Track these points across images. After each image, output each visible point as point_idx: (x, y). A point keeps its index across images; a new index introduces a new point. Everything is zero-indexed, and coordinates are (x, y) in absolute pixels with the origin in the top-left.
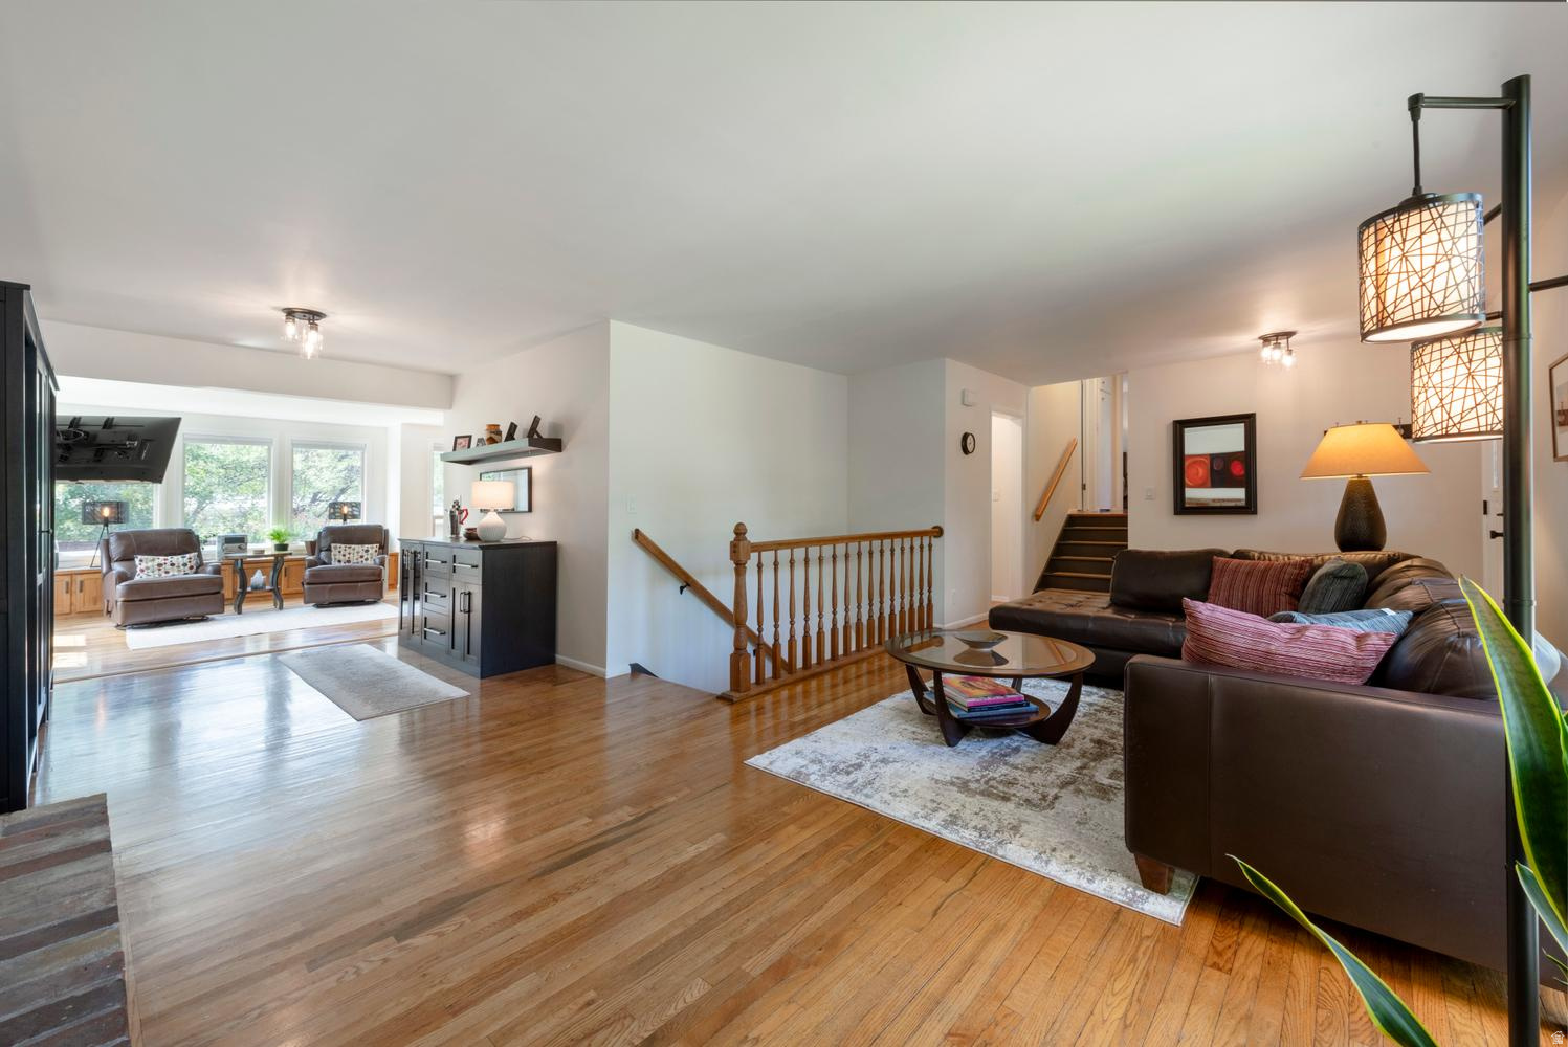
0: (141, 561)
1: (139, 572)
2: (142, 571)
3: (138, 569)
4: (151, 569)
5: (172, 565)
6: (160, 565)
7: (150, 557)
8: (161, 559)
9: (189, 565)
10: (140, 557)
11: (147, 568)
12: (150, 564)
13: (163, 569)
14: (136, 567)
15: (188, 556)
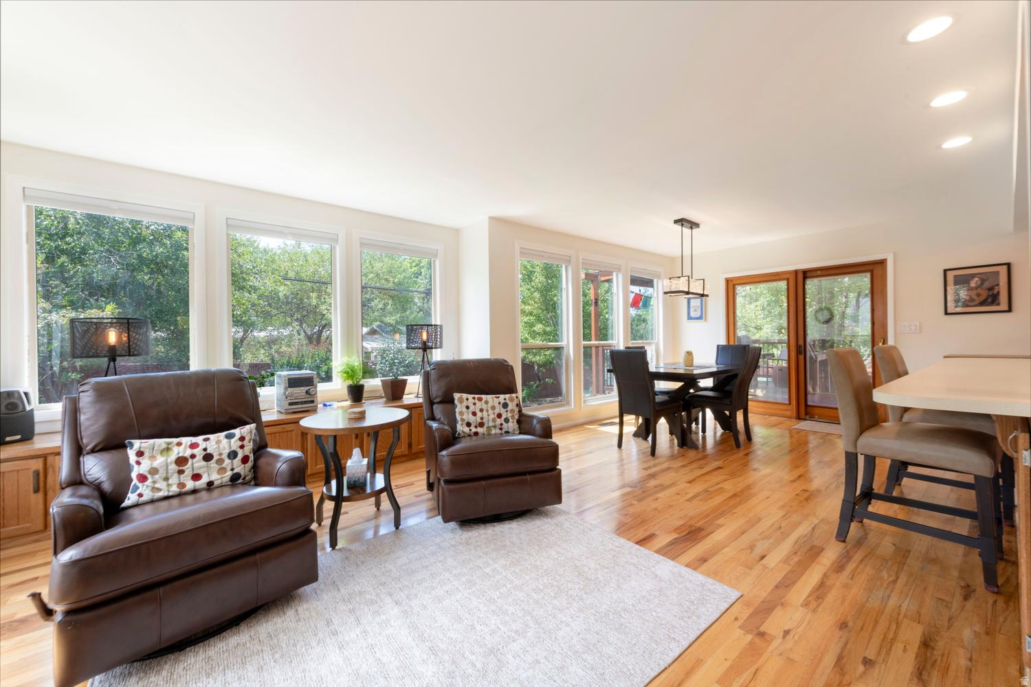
0: (140, 454)
1: (135, 481)
2: (143, 478)
3: (134, 475)
4: (162, 473)
5: (208, 457)
6: (181, 461)
7: (161, 442)
8: (183, 446)
9: (240, 456)
10: (137, 444)
11: (154, 471)
12: (159, 461)
13: (188, 469)
14: (129, 469)
15: (237, 432)
